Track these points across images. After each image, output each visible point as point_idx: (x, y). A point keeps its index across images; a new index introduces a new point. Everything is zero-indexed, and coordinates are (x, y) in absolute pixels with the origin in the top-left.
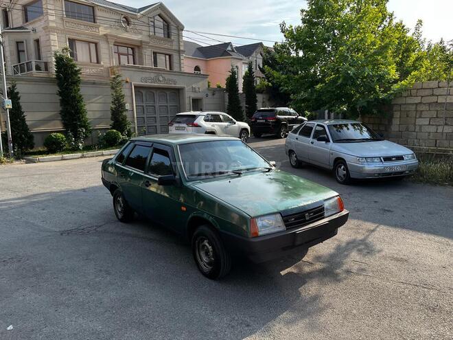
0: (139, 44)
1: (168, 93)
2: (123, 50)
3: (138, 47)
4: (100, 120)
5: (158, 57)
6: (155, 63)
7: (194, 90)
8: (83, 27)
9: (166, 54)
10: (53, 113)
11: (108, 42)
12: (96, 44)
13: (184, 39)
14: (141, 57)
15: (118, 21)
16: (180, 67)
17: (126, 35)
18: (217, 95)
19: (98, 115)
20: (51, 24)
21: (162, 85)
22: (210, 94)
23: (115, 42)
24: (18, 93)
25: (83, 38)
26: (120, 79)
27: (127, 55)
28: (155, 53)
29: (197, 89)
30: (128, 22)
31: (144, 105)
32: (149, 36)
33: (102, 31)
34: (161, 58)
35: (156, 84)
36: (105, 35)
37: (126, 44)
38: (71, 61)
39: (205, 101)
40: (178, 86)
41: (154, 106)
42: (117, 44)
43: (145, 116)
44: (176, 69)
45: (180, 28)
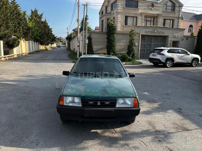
0: (157, 16)
1: (159, 38)
2: (149, 19)
3: (156, 17)
4: (123, 50)
5: (166, 21)
6: (164, 24)
7: (174, 37)
8: (132, 10)
9: (171, 20)
10: (103, 46)
11: (142, 16)
12: (136, 17)
13: (182, 11)
14: (157, 22)
15: (148, 6)
16: (178, 26)
17: (151, 12)
18: (189, 39)
19: (122, 47)
20: (119, 11)
21: (155, 34)
22: (185, 39)
23: (145, 16)
24: (91, 38)
25: (131, 15)
26: (134, 32)
27: (150, 21)
28: (165, 20)
29: (176, 36)
30: (153, 6)
31: (146, 44)
32: (163, 11)
33: (140, 11)
34: (168, 22)
35: (153, 34)
36: (141, 13)
37: (150, 16)
38: (113, 25)
39: (181, 43)
40: (165, 35)
41: (151, 45)
42: (146, 17)
43: (145, 49)
44: (175, 27)
45: (181, 6)
